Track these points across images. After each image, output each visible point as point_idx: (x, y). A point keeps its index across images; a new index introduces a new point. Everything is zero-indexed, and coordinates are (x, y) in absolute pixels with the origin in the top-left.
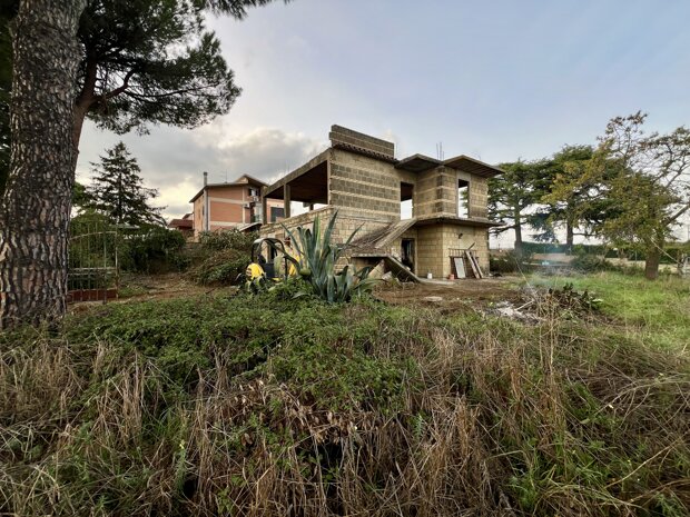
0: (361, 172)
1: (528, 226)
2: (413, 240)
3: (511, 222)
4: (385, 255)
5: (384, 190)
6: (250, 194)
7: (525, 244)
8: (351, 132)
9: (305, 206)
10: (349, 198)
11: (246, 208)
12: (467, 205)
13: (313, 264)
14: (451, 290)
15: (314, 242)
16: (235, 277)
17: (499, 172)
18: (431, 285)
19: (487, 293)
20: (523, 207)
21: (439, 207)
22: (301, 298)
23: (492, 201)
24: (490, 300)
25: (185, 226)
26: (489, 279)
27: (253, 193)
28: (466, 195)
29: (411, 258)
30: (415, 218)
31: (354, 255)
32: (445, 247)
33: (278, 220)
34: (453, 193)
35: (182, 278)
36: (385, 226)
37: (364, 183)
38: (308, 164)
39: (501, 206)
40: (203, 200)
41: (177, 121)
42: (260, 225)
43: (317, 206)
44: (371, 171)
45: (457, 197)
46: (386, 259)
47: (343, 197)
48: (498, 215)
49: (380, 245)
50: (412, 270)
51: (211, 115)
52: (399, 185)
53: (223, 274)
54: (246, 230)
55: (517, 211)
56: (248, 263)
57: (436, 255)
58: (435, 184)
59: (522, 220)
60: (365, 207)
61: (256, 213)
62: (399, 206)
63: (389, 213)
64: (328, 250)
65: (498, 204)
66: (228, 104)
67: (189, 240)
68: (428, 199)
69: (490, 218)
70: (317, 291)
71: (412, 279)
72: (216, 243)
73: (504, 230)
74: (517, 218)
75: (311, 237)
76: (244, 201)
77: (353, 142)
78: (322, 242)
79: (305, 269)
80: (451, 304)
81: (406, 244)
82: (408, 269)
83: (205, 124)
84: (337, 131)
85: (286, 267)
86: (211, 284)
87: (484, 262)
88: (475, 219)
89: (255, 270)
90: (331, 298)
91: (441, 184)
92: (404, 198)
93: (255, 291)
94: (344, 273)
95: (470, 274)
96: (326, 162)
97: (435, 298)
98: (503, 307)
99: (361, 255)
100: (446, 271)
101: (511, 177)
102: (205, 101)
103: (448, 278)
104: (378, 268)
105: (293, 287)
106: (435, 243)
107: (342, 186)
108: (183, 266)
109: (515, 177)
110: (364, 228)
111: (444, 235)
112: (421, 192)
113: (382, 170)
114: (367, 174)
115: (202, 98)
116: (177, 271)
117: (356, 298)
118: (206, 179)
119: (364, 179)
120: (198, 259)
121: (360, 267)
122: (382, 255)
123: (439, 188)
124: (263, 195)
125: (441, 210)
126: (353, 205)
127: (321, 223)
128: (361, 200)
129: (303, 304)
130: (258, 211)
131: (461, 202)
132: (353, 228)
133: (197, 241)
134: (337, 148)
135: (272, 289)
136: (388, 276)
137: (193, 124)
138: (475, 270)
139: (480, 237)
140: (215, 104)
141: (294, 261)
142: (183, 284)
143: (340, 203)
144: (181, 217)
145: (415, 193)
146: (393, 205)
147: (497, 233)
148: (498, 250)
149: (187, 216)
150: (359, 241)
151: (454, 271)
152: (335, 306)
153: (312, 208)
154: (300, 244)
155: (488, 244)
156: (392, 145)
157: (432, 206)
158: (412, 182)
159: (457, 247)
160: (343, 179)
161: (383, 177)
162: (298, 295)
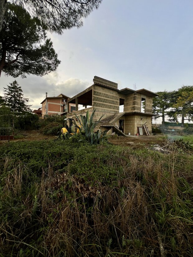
0: (105, 94)
1: (167, 116)
2: (124, 120)
3: (161, 114)
4: (113, 126)
5: (113, 101)
6: (63, 101)
7: (166, 122)
8: (101, 79)
9: (83, 106)
10: (100, 104)
11: (62, 106)
12: (144, 108)
13: (86, 129)
14: (137, 140)
15: (86, 121)
16: (57, 132)
17: (157, 95)
18: (130, 137)
19: (150, 141)
20: (166, 109)
21: (134, 108)
22: (81, 142)
23: (154, 106)
24: (151, 144)
25: (39, 112)
26: (151, 136)
27: (64, 101)
28: (144, 104)
29: (122, 127)
30: (125, 112)
31: (101, 125)
32: (136, 124)
33: (74, 111)
34: (139, 103)
35: (38, 132)
36: (113, 115)
37: (106, 98)
38: (85, 91)
39: (157, 108)
40: (46, 103)
41: (36, 73)
42: (66, 113)
43: (88, 107)
44: (109, 94)
45: (141, 104)
46: (113, 127)
47: (98, 103)
48: (156, 111)
49: (111, 122)
50: (123, 132)
51: (49, 71)
52: (119, 99)
53: (53, 131)
54: (61, 115)
55: (164, 109)
56: (62, 128)
57: (132, 126)
58: (133, 99)
59: (165, 114)
60: (106, 108)
61: (65, 108)
62: (119, 107)
63: (115, 110)
64: (91, 124)
65: (156, 107)
66: (55, 67)
67: (40, 118)
68: (130, 105)
69: (153, 113)
70: (87, 139)
71: (123, 135)
72: (50, 119)
73: (158, 117)
74: (163, 113)
75: (85, 119)
76: (61, 104)
77: (102, 82)
78: (89, 120)
79: (83, 131)
80: (137, 145)
81: (121, 122)
82: (122, 131)
83: (46, 75)
84: (96, 79)
85: (76, 129)
86: (48, 135)
87: (150, 129)
88: (147, 113)
89: (64, 130)
90: (92, 142)
91: (135, 99)
92: (120, 105)
93: (64, 139)
94: (97, 132)
95: (145, 133)
96: (91, 90)
97: (131, 143)
98: (156, 146)
99: (104, 126)
100: (136, 132)
101: (162, 97)
102: (47, 66)
103: (136, 135)
104: (110, 131)
105: (78, 137)
106: (132, 121)
107: (98, 99)
108: (38, 128)
109: (163, 97)
110: (105, 115)
111: (135, 119)
112: (127, 102)
113: (113, 94)
114: (107, 95)
115: (45, 64)
116: (36, 129)
117: (101, 143)
118: (47, 95)
119: (106, 97)
120: (44, 125)
121: (104, 130)
122: (112, 126)
123: (134, 101)
124: (68, 102)
125: (134, 109)
126: (101, 107)
127: (89, 113)
128: (104, 105)
129: (82, 144)
130: (66, 108)
131: (142, 106)
132: (101, 115)
133: (43, 118)
134: (96, 85)
135: (70, 138)
136: (114, 134)
137: (42, 74)
138: (146, 132)
139: (149, 120)
140: (50, 67)
141: (79, 128)
142: (38, 134)
143: (97, 106)
144: (37, 109)
145: (125, 103)
146: (117, 107)
147: (155, 118)
148: (155, 125)
149: (40, 109)
150: (103, 120)
151: (138, 132)
152: (93, 145)
153: (86, 107)
154: (81, 121)
155: (152, 122)
156: (117, 84)
157: (131, 107)
158: (124, 98)
159: (140, 123)
160: (98, 97)
161: (113, 96)
162: (80, 140)
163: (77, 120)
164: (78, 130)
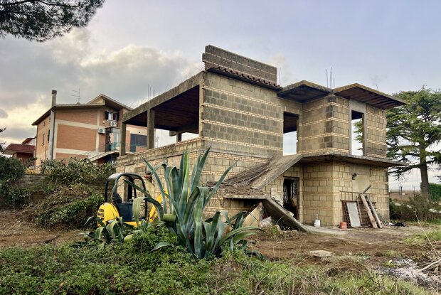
0: (238, 100)
1: (435, 165)
2: (297, 179)
3: (416, 161)
4: (264, 197)
5: (264, 121)
6: (106, 118)
8: (228, 54)
9: (172, 135)
10: (223, 129)
11: (101, 134)
12: (362, 139)
13: (179, 207)
14: (342, 242)
15: (181, 181)
16: (84, 218)
17: (399, 103)
18: (319, 235)
19: (386, 247)
20: (429, 142)
21: (328, 142)
22: (163, 250)
23: (393, 135)
24: (389, 257)
25: (25, 153)
26: (389, 230)
27: (110, 116)
28: (361, 128)
29: (295, 200)
30: (300, 153)
31: (227, 196)
32: (335, 189)
33: (139, 149)
34: (345, 126)
35: (17, 217)
36: (265, 162)
37: (241, 112)
38: (177, 89)
39: (402, 142)
40: (49, 123)
41: (26, 33)
42: (117, 155)
43: (187, 136)
44: (250, 99)
45: (349, 131)
46: (264, 201)
47: (217, 127)
48: (400, 152)
49: (257, 185)
50: (296, 216)
51: (66, 28)
52: (282, 115)
53: (69, 214)
54: (100, 160)
55: (423, 146)
56: (101, 203)
57: (324, 198)
58: (324, 114)
59: (428, 158)
60: (241, 140)
61: (112, 140)
62: (281, 139)
63: (269, 147)
64: (197, 193)
65: (400, 139)
66: (87, 16)
67: (28, 170)
68: (315, 132)
69: (389, 155)
70: (181, 241)
71: (296, 227)
72: (62, 175)
73: (407, 169)
74: (422, 155)
75: (178, 174)
76: (98, 125)
77: (229, 64)
78: (190, 179)
79: (169, 215)
80: (342, 262)
81: (288, 183)
82: (291, 214)
83: (58, 37)
84: (211, 52)
86: (53, 227)
87: (383, 209)
88: (371, 157)
89: (109, 212)
90: (198, 250)
91: (330, 115)
92: (286, 130)
93: (109, 240)
94: (214, 220)
95: (366, 223)
96: (197, 88)
97: (323, 253)
98: (406, 266)
99: (236, 196)
100: (337, 218)
101: (414, 108)
102: (60, 12)
103: (340, 226)
104: (256, 213)
105: (153, 236)
106: (323, 183)
107: (216, 115)
108: (19, 203)
109: (419, 108)
110: (239, 164)
111: (335, 174)
112: (306, 125)
113: (262, 98)
114: (245, 102)
115: (56, 8)
116: (11, 209)
117: (227, 254)
118: (54, 99)
119: (242, 108)
120: (39, 195)
121: (234, 211)
122: (260, 197)
123: (329, 119)
124: (122, 120)
125: (331, 146)
126: (228, 138)
127: (190, 156)
128: (236, 131)
129: (165, 258)
130: (115, 138)
131: (354, 136)
132: (227, 163)
133: (38, 171)
134: (211, 71)
135: (128, 237)
136: (267, 222)
137: (43, 36)
138: (372, 218)
139: (378, 176)
140: (71, 15)
141: (157, 204)
142: (18, 225)
143: (213, 135)
145: (300, 125)
146: (275, 138)
147: (399, 173)
148: (400, 193)
149: (29, 140)
150: (234, 178)
151: (346, 218)
152: (203, 262)
153: (179, 139)
154: (163, 181)
155: (387, 186)
156: (274, 70)
157: (320, 140)
158: (298, 112)
159: (350, 190)
160: (216, 107)
161: (263, 106)
162: (160, 245)
163: (150, 180)
164: (153, 210)
